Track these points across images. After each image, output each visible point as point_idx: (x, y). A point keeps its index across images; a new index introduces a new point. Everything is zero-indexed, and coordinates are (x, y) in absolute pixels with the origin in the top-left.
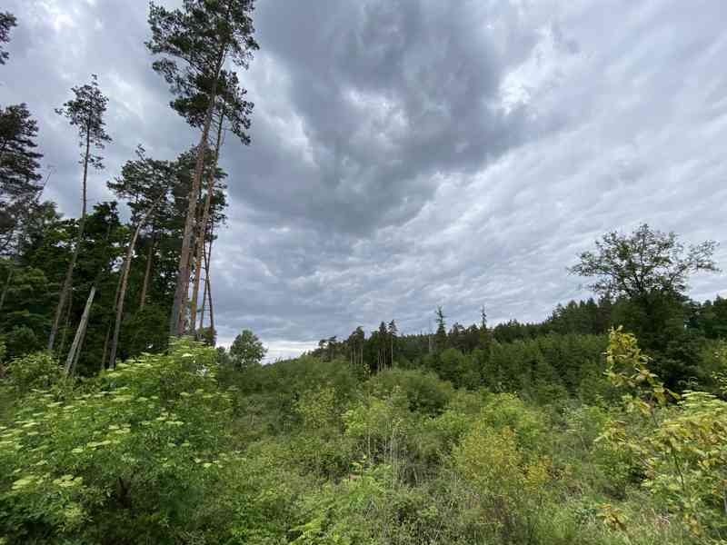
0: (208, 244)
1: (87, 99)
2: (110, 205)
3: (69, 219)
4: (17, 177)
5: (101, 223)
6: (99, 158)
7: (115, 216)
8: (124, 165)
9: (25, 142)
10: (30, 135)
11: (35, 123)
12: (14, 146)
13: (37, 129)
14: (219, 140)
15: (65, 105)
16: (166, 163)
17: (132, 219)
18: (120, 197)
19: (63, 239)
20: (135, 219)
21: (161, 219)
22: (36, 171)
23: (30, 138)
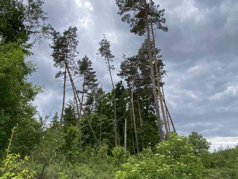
0: (161, 88)
1: (104, 45)
2: (120, 83)
3: (108, 92)
4: (91, 82)
5: (119, 91)
6: (113, 66)
7: (123, 87)
8: (120, 64)
9: (90, 69)
10: (90, 66)
11: (91, 61)
12: (88, 72)
13: (92, 63)
14: (153, 36)
15: (98, 50)
16: (134, 57)
17: (128, 86)
18: (122, 78)
19: (108, 101)
20: (129, 85)
21: (138, 82)
22: (95, 78)
23: (91, 67)
